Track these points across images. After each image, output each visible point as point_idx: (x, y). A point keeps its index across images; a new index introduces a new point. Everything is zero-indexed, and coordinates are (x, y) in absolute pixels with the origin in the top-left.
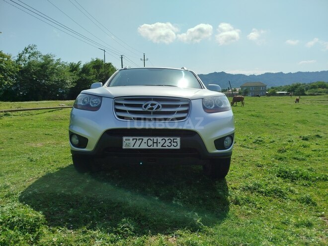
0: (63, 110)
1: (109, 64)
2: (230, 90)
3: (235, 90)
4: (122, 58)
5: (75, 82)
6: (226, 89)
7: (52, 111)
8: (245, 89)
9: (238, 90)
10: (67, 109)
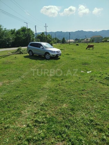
0: (10, 56)
1: (29, 29)
2: (86, 40)
3: (88, 40)
4: (35, 27)
5: (14, 39)
6: (83, 39)
7: (5, 57)
8: (92, 39)
9: (89, 39)
10: (11, 55)
